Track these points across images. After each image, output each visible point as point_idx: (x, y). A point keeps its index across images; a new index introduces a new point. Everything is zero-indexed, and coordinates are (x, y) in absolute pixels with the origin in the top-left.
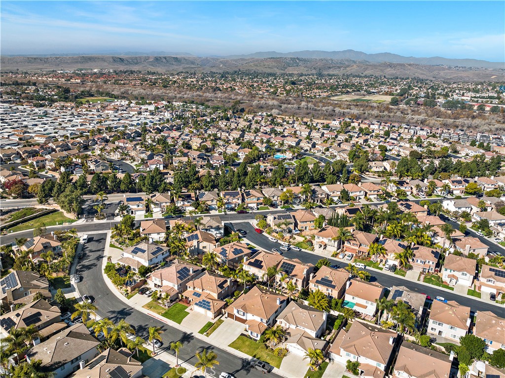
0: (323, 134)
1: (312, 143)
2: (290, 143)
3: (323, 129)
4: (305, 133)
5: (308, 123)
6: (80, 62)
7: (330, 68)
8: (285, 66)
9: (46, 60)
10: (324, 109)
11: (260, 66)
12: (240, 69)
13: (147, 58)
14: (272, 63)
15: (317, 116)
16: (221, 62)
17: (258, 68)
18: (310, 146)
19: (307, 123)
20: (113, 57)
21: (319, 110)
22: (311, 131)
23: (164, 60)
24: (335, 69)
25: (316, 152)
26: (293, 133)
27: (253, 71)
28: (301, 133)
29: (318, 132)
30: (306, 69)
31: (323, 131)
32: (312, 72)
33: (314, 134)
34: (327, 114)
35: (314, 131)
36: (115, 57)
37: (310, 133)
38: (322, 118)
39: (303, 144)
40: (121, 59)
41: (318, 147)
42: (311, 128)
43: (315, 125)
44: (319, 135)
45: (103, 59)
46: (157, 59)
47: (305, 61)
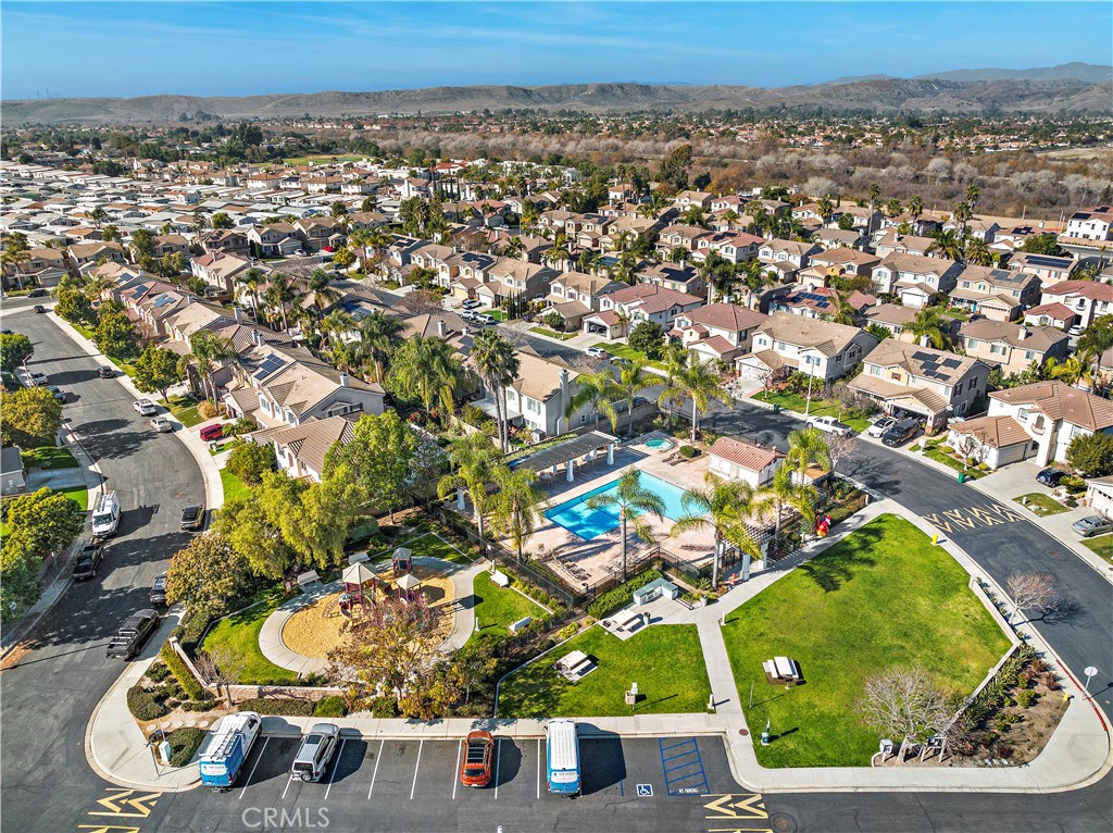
0: (1032, 294)
1: (956, 375)
2: (789, 354)
3: (1032, 261)
4: (921, 279)
5: (947, 228)
6: (440, 99)
7: (1022, 97)
8: (902, 94)
9: (376, 97)
10: (1016, 179)
11: (837, 96)
12: (784, 104)
13: (582, 88)
14: (867, 89)
15: (989, 202)
16: (748, 94)
17: (830, 101)
18: (942, 392)
19: (939, 226)
20: (509, 88)
21: (996, 186)
22: (959, 267)
23: (619, 92)
24: (1037, 99)
25: (992, 458)
26: (852, 274)
27: (816, 108)
28: (896, 276)
29: (1004, 278)
30: (956, 101)
31: (1031, 270)
32: (972, 108)
33: (974, 286)
34: (1031, 196)
35: (975, 269)
36: (515, 88)
37: (948, 282)
38: (1011, 210)
39: (885, 375)
40: (525, 91)
41: (1011, 410)
42: (959, 254)
43: (980, 235)
44: (1009, 293)
45: (487, 92)
46: (603, 90)
47: (955, 86)
